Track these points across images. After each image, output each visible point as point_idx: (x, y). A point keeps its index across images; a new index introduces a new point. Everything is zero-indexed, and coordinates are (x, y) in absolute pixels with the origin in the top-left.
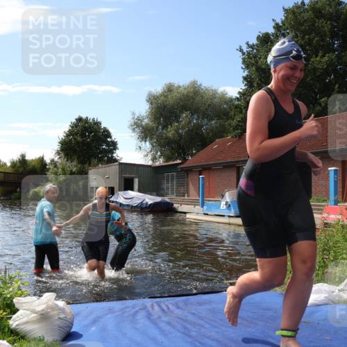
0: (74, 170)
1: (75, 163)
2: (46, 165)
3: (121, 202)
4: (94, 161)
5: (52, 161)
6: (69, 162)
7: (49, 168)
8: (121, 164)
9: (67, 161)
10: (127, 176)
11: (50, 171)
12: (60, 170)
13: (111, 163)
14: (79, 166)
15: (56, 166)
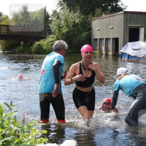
0: (77, 21)
1: (78, 14)
2: (48, 17)
3: (130, 53)
4: (98, 11)
5: (55, 12)
6: (72, 12)
7: (52, 20)
8: (126, 13)
9: (70, 12)
10: (133, 25)
11: (53, 22)
12: (62, 22)
13: (116, 12)
14: (83, 16)
15: (58, 18)
